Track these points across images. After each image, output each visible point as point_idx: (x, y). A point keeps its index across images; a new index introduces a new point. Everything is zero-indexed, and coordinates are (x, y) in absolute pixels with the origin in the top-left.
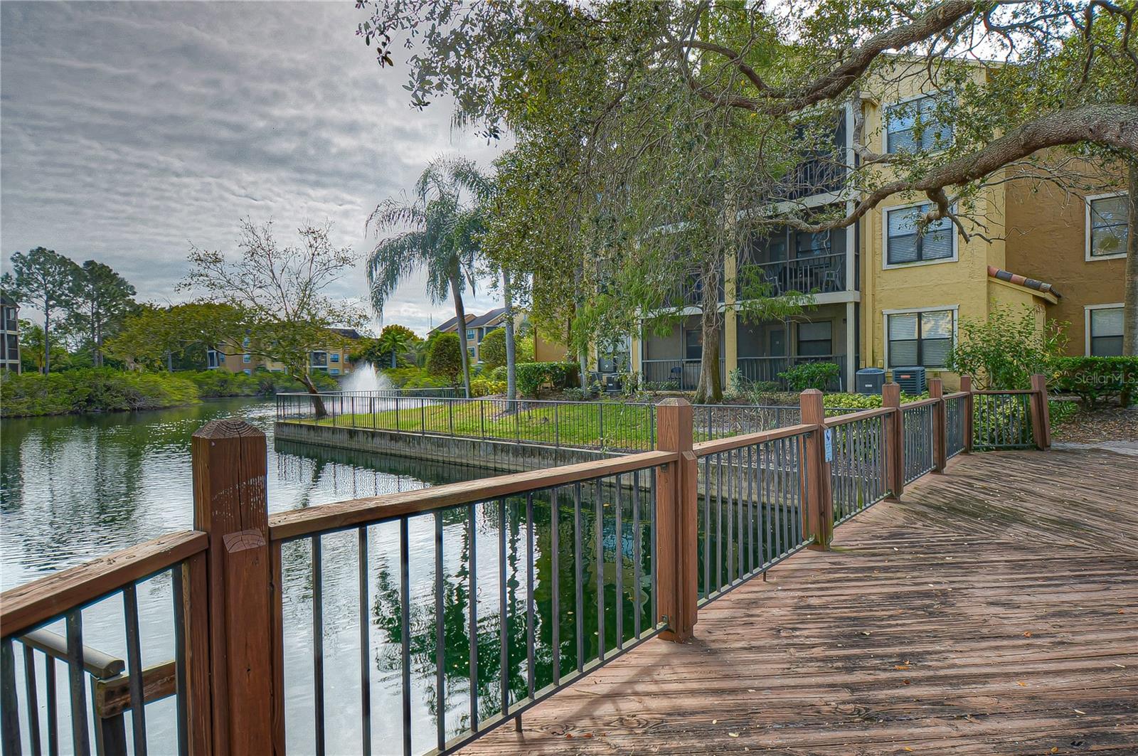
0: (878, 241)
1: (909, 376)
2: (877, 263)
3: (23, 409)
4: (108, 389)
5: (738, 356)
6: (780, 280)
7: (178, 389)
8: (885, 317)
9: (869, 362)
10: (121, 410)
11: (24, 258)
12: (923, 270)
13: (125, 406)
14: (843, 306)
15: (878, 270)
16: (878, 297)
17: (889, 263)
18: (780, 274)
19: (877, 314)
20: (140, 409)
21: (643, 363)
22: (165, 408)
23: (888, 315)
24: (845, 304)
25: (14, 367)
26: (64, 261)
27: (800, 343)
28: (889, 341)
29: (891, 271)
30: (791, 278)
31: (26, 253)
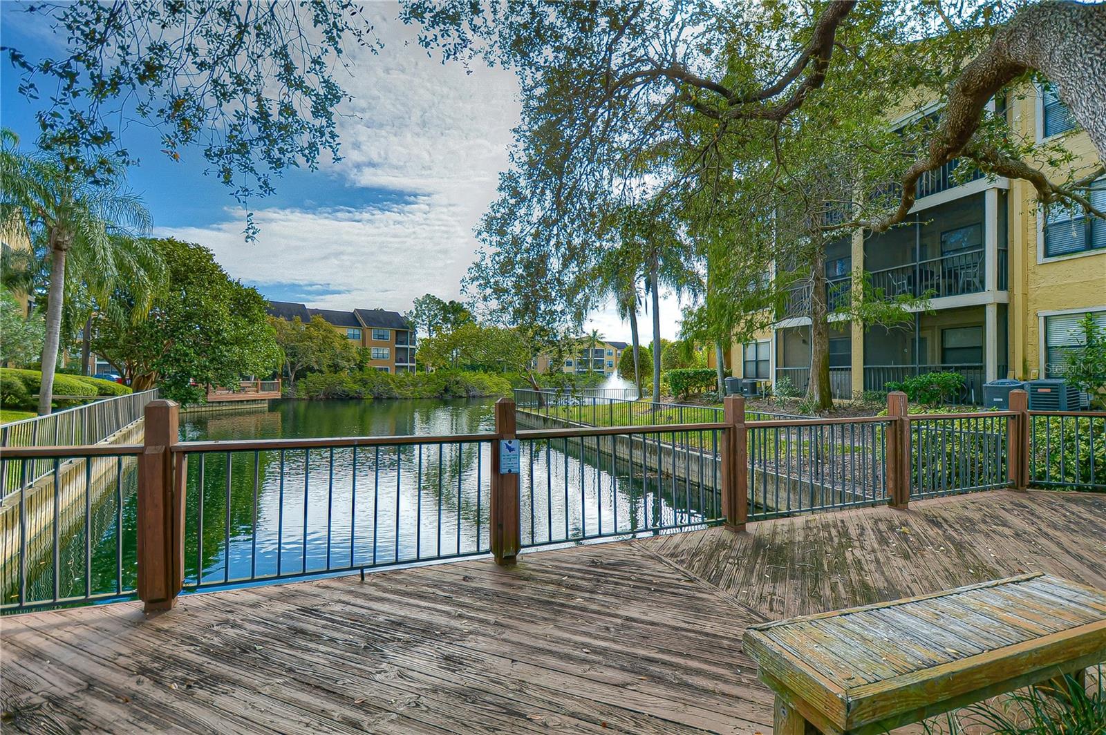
0: (1031, 233)
1: (1049, 390)
2: (1031, 256)
3: (409, 394)
4: (457, 383)
5: (865, 364)
6: (909, 283)
7: (497, 385)
8: (1042, 320)
9: (1019, 373)
10: (461, 397)
11: (418, 300)
12: (1094, 261)
13: (464, 394)
14: (981, 308)
15: (1031, 265)
16: (1032, 296)
17: (1047, 255)
18: (909, 278)
19: (1031, 317)
20: (474, 397)
21: (777, 371)
22: (487, 397)
23: (1046, 318)
24: (984, 306)
25: (412, 368)
26: (439, 302)
27: (944, 350)
28: (1047, 348)
29: (1049, 266)
30: (921, 281)
31: (420, 299)
